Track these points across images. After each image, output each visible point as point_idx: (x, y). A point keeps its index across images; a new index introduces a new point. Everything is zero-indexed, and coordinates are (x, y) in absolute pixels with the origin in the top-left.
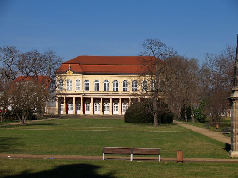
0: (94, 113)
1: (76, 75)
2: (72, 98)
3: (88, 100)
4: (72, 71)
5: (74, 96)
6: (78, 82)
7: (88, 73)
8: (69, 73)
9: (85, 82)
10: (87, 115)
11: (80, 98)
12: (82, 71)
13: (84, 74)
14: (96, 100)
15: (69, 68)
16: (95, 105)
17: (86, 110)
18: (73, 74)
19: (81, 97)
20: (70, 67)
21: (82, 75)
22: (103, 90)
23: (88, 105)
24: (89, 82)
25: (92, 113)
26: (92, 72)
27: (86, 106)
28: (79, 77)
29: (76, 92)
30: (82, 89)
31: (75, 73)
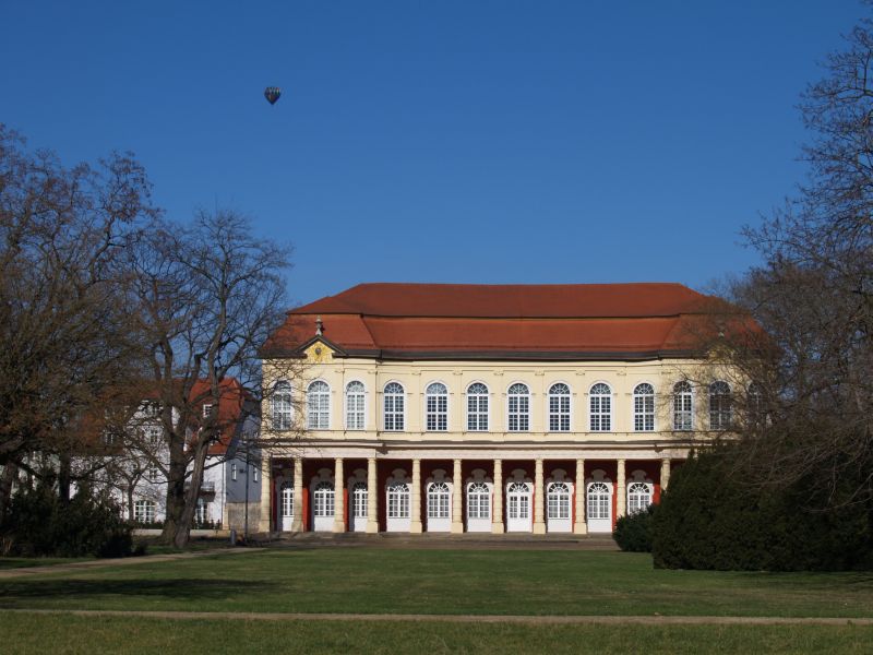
0: (424, 528)
1: (346, 361)
2: (330, 463)
3: (399, 472)
4: (330, 345)
5: (339, 455)
6: (356, 394)
7: (399, 354)
8: (318, 352)
9: (386, 391)
10: (395, 535)
11: (363, 463)
12: (372, 342)
13: (383, 356)
14: (436, 471)
15: (319, 332)
16: (429, 494)
17: (391, 514)
18: (334, 357)
19: (371, 455)
20: (322, 329)
21: (374, 361)
22: (465, 427)
23: (399, 493)
24: (402, 392)
25: (418, 529)
26: (415, 350)
27: (391, 496)
28: (362, 370)
29: (350, 436)
30: (372, 421)
31: (342, 353)
